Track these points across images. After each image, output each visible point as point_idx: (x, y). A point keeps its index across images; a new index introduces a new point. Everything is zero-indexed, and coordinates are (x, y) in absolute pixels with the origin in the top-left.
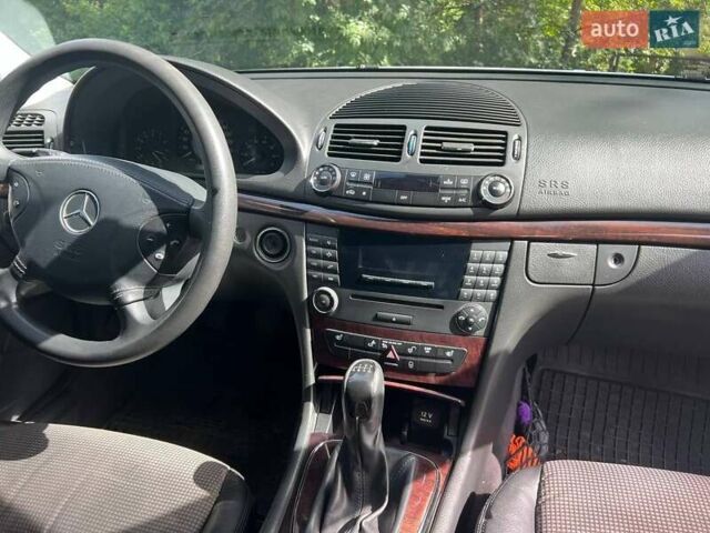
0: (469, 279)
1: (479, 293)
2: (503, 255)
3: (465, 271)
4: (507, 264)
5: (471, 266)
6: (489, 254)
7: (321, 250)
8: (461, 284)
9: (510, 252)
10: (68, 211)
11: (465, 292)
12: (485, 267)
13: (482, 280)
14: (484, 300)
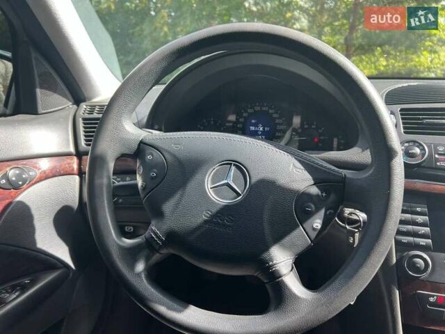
7: (410, 216)
10: (213, 182)
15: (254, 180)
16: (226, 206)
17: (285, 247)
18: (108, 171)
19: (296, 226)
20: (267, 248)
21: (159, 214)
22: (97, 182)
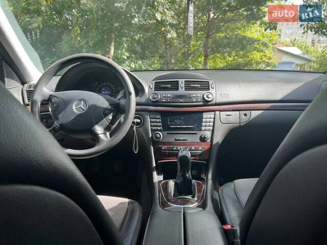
0: (203, 124)
1: (207, 128)
2: (213, 116)
3: (202, 122)
4: (214, 119)
5: (204, 120)
6: (209, 116)
7: (155, 120)
8: (202, 126)
9: (215, 115)
11: (203, 128)
12: (208, 120)
13: (208, 124)
14: (209, 130)
15: (89, 105)
16: (80, 114)
17: (100, 125)
18: (38, 105)
19: (103, 119)
20: (94, 126)
21: (57, 119)
22: (34, 109)
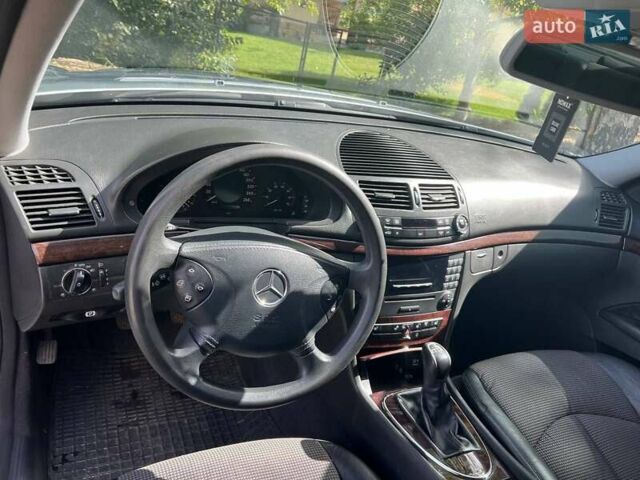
0: (447, 277)
1: (451, 284)
2: (461, 260)
3: (445, 273)
4: (463, 265)
5: (449, 269)
6: (456, 261)
8: (444, 281)
9: (464, 258)
10: (258, 289)
11: (446, 285)
12: (454, 268)
13: (453, 276)
14: (453, 287)
19: (323, 316)
